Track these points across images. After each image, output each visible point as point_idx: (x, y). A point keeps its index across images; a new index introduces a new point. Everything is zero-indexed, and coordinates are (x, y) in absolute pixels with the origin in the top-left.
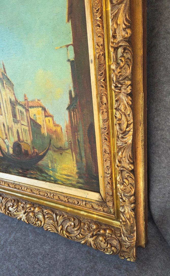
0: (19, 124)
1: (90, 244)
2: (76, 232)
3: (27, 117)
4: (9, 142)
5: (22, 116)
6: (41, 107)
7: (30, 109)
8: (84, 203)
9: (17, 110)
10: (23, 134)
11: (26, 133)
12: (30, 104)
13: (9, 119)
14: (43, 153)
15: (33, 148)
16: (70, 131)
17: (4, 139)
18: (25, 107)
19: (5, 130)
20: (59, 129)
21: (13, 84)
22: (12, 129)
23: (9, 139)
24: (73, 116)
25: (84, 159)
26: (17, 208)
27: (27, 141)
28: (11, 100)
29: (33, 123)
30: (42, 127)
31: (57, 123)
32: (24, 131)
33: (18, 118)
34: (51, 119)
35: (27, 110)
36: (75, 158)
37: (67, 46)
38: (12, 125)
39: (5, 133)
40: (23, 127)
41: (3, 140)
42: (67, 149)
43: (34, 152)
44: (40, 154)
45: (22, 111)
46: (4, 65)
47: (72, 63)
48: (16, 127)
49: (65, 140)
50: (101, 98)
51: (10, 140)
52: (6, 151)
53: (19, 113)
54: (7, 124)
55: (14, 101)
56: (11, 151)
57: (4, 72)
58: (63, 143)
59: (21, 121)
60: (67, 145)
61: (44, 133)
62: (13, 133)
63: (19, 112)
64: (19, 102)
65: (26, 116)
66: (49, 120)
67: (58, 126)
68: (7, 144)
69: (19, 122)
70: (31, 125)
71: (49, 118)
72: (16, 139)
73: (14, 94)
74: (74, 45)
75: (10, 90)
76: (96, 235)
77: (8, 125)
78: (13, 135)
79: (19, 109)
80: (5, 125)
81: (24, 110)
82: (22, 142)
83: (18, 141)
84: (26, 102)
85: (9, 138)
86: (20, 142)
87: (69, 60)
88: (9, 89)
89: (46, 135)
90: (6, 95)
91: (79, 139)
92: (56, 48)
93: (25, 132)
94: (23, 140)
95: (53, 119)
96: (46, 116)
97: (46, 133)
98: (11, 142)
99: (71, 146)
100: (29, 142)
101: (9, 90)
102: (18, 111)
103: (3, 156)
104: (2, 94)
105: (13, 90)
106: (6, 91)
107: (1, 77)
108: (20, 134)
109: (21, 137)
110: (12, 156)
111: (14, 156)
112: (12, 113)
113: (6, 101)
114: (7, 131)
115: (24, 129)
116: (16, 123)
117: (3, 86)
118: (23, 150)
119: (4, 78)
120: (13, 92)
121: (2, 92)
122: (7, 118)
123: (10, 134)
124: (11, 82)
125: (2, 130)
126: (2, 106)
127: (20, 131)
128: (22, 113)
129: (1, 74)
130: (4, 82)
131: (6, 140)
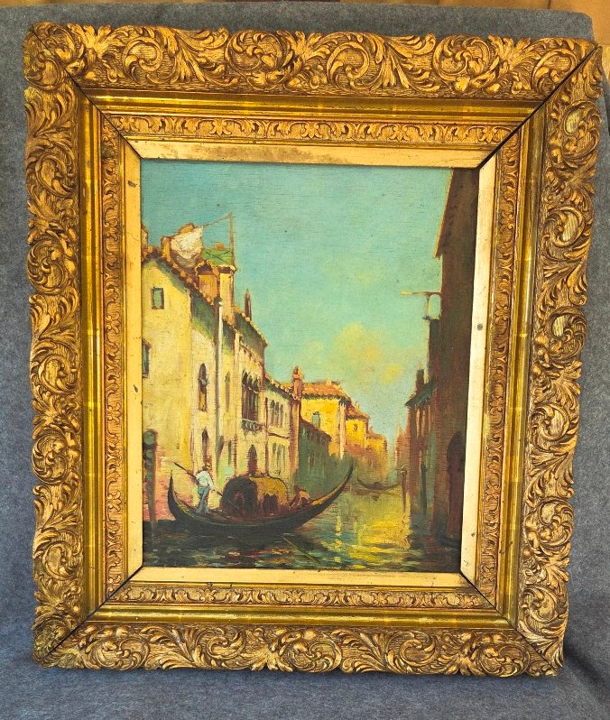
0: (261, 435)
1: (468, 669)
2: (428, 656)
3: (291, 417)
4: (215, 477)
5: (275, 416)
6: (338, 397)
7: (304, 401)
8: (428, 597)
9: (262, 401)
10: (270, 457)
11: (279, 453)
12: (308, 390)
13: (228, 420)
14: (323, 499)
15: (297, 489)
16: (406, 449)
17: (196, 471)
18: (291, 396)
19: (205, 449)
20: (378, 445)
21: (267, 342)
22: (233, 445)
23: (214, 469)
24: (418, 420)
25: (430, 505)
26: (245, 643)
27: (279, 472)
28: (248, 377)
29: (308, 432)
30: (334, 439)
31: (375, 431)
32: (274, 451)
33: (262, 419)
34: (360, 423)
35: (295, 403)
36: (408, 504)
37: (429, 294)
38: (236, 437)
39: (205, 456)
40: (273, 440)
41: (190, 473)
42: (393, 487)
43: (296, 499)
44: (315, 503)
45: (278, 403)
46: (247, 300)
47: (434, 324)
48: (248, 439)
49: (390, 467)
50: (493, 388)
51: (217, 472)
52: (196, 502)
53: (267, 407)
54: (217, 433)
55: (257, 380)
56: (214, 501)
57: (244, 315)
58: (385, 474)
59: (270, 427)
60: (393, 477)
61: (337, 454)
62: (235, 455)
63: (266, 405)
64: (273, 382)
65: (288, 415)
66: (356, 425)
67: (377, 437)
68: (204, 483)
69: (263, 427)
70: (300, 436)
71: (357, 421)
72: (243, 469)
73: (262, 365)
74: (443, 295)
75: (251, 355)
76: (477, 647)
77: (220, 434)
78: (235, 459)
79: (268, 398)
80: (211, 435)
81: (284, 402)
82: (262, 475)
83: (247, 475)
84: (296, 384)
85: (217, 468)
86: (253, 476)
87: (427, 318)
88: (249, 351)
89: (342, 456)
90: (234, 364)
91: (426, 464)
92: (403, 292)
93: (276, 452)
94: (267, 472)
95: (367, 424)
96: (347, 417)
97: (342, 454)
98: (220, 478)
99: (404, 479)
100: (286, 474)
101: (248, 354)
102: (266, 401)
103: (173, 519)
104: (220, 361)
105: (262, 355)
106: (236, 356)
107: (231, 322)
108: (259, 457)
109: (261, 465)
110: (215, 514)
111: (223, 515)
112: (243, 406)
113: (227, 379)
114: (212, 451)
115: (275, 445)
116: (252, 430)
117: (231, 343)
118: (259, 497)
119: (238, 327)
120: (261, 360)
121: (220, 357)
122: (221, 418)
123: (222, 457)
124: (260, 336)
125: (192, 448)
126: (210, 388)
127: (260, 450)
128: (277, 409)
129: (231, 316)
130: (237, 335)
131: (204, 473)
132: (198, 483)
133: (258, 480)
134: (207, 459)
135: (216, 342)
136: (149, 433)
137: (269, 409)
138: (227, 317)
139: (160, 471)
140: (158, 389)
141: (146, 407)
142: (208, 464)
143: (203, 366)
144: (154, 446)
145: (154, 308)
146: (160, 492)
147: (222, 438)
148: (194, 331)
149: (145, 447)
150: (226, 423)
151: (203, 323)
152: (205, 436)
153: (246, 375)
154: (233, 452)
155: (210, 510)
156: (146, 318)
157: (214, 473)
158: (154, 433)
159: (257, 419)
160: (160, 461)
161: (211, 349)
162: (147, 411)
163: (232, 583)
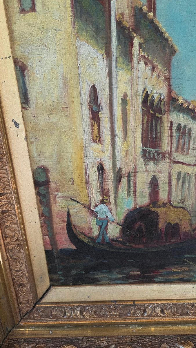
0: (164, 164)
4: (113, 210)
5: (181, 141)
9: (166, 126)
10: (173, 187)
11: (183, 182)
13: (126, 151)
17: (93, 205)
19: (102, 182)
21: (176, 47)
22: (132, 177)
23: (112, 202)
27: (183, 201)
28: (150, 98)
32: (178, 180)
33: (166, 147)
38: (135, 168)
39: (103, 190)
40: (178, 168)
41: (88, 207)
45: (185, 127)
48: (149, 170)
51: (116, 204)
53: (171, 132)
54: (114, 165)
55: (160, 100)
56: (114, 232)
57: (145, 8)
59: (174, 154)
62: (135, 186)
63: (171, 129)
64: (180, 101)
68: (102, 216)
69: (167, 155)
72: (143, 200)
73: (168, 80)
75: (153, 68)
77: (118, 166)
78: (135, 191)
79: (174, 122)
80: (108, 167)
81: (193, 125)
82: (164, 205)
83: (148, 205)
85: (116, 201)
86: (155, 206)
88: (152, 63)
90: (133, 82)
93: (181, 180)
94: (170, 201)
98: (119, 209)
100: (190, 202)
101: (149, 67)
102: (172, 126)
103: (74, 248)
104: (114, 79)
105: (168, 66)
106: (135, 70)
107: (129, 21)
108: (161, 187)
109: (163, 195)
110: (115, 243)
111: (123, 243)
112: (143, 134)
113: (124, 101)
114: (110, 184)
115: (179, 174)
116: (154, 159)
117: (127, 53)
118: (160, 225)
119: (137, 29)
120: (167, 74)
121: (114, 74)
122: (117, 149)
123: (120, 190)
124: (166, 40)
125: (88, 182)
126: (104, 115)
127: (163, 179)
128: (184, 133)
129: (128, 13)
130: (136, 42)
131: (102, 207)
132: (96, 216)
133: (160, 210)
134: (104, 193)
135: (108, 54)
136: (40, 170)
137: (174, 134)
138: (122, 14)
139: (56, 206)
140: (43, 120)
141: (33, 143)
142: (106, 197)
143: (93, 87)
144: (47, 183)
145: (23, 11)
146: (59, 225)
147: (120, 170)
148: (78, 42)
149: (37, 184)
150: (123, 153)
151: (90, 28)
152: (101, 169)
153: (147, 95)
154: (132, 185)
155: (110, 239)
156: (15, 27)
157: (112, 206)
158: (45, 170)
159: (160, 147)
160: (55, 197)
161: (103, 65)
162: (34, 147)
163: (134, 301)
